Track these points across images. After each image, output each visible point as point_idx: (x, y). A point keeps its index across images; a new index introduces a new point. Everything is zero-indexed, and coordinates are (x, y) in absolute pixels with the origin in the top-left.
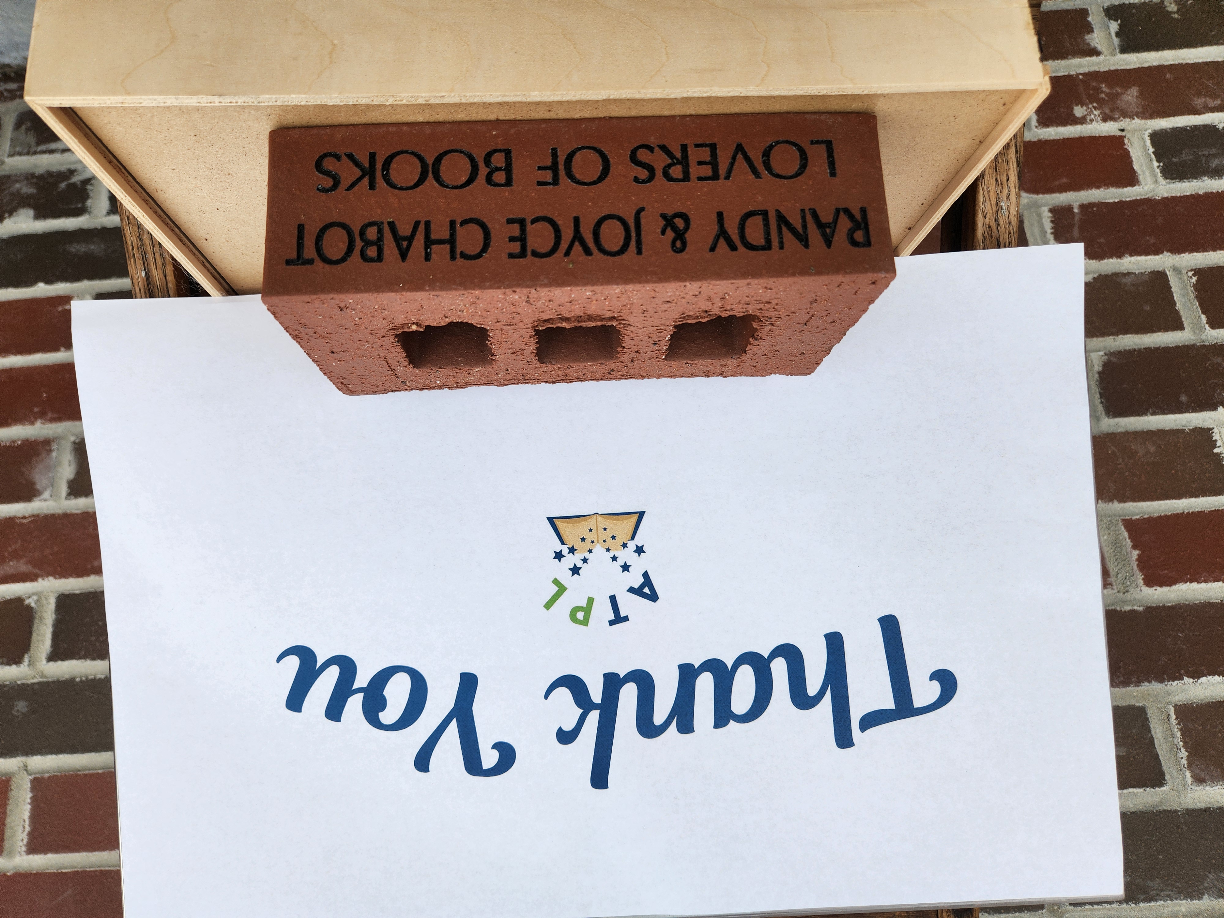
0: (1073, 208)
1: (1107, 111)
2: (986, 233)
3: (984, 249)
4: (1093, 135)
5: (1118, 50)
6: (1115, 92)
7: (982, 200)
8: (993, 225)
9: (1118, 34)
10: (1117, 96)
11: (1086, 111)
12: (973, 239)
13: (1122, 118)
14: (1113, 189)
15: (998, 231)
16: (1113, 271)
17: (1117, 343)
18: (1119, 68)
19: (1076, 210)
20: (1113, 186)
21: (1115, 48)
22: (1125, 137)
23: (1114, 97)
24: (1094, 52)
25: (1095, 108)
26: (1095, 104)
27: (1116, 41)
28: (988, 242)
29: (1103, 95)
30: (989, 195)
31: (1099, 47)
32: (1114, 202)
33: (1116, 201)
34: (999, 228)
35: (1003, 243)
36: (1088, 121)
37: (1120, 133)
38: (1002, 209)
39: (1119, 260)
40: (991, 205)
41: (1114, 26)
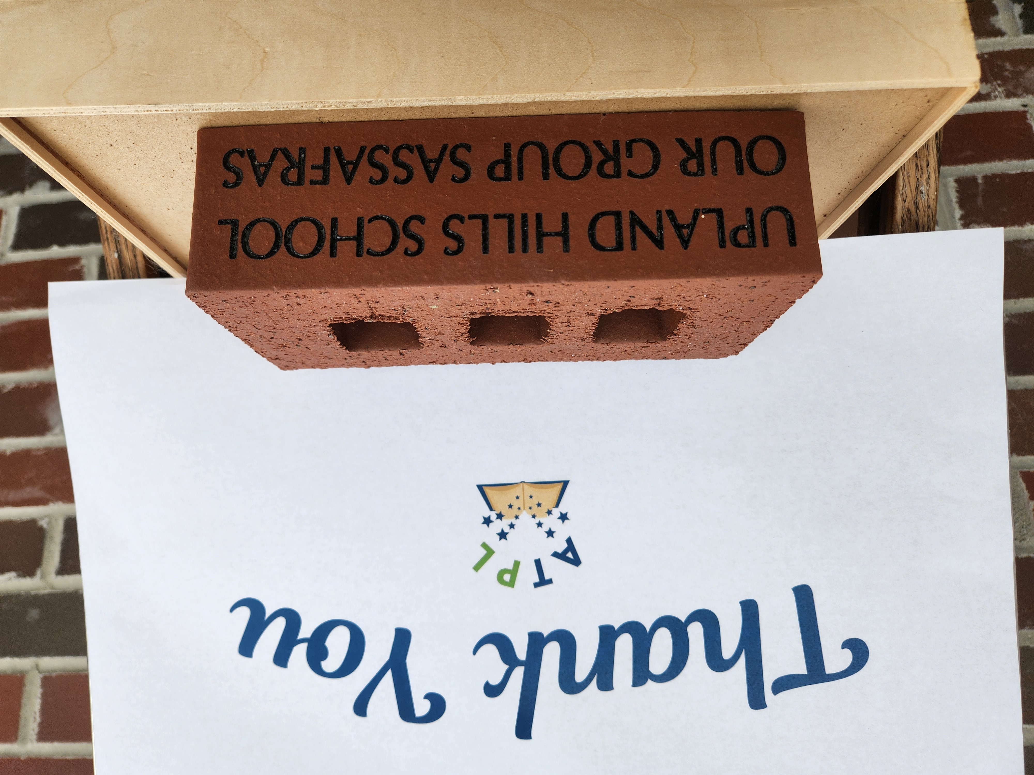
0: (977, 179)
1: (1010, 88)
2: (905, 216)
3: (903, 232)
4: (997, 110)
5: (1021, 31)
6: (1018, 70)
7: (902, 184)
8: (913, 209)
9: (1021, 16)
10: (1020, 73)
11: (991, 87)
12: (892, 222)
13: (1025, 95)
14: (1015, 161)
15: (917, 214)
16: (1015, 238)
17: (1018, 306)
18: (1024, 47)
19: (980, 181)
20: (1015, 159)
21: (1018, 30)
22: (1026, 112)
23: (1017, 75)
24: (999, 33)
25: (999, 85)
26: (999, 82)
27: (1020, 22)
28: (907, 225)
29: (1007, 73)
30: (909, 180)
31: (1004, 28)
32: (1017, 174)
33: (1018, 172)
34: (918, 211)
35: (922, 226)
36: (993, 97)
37: (1023, 109)
38: (922, 193)
39: (1020, 228)
40: (911, 190)
41: (1018, 9)
